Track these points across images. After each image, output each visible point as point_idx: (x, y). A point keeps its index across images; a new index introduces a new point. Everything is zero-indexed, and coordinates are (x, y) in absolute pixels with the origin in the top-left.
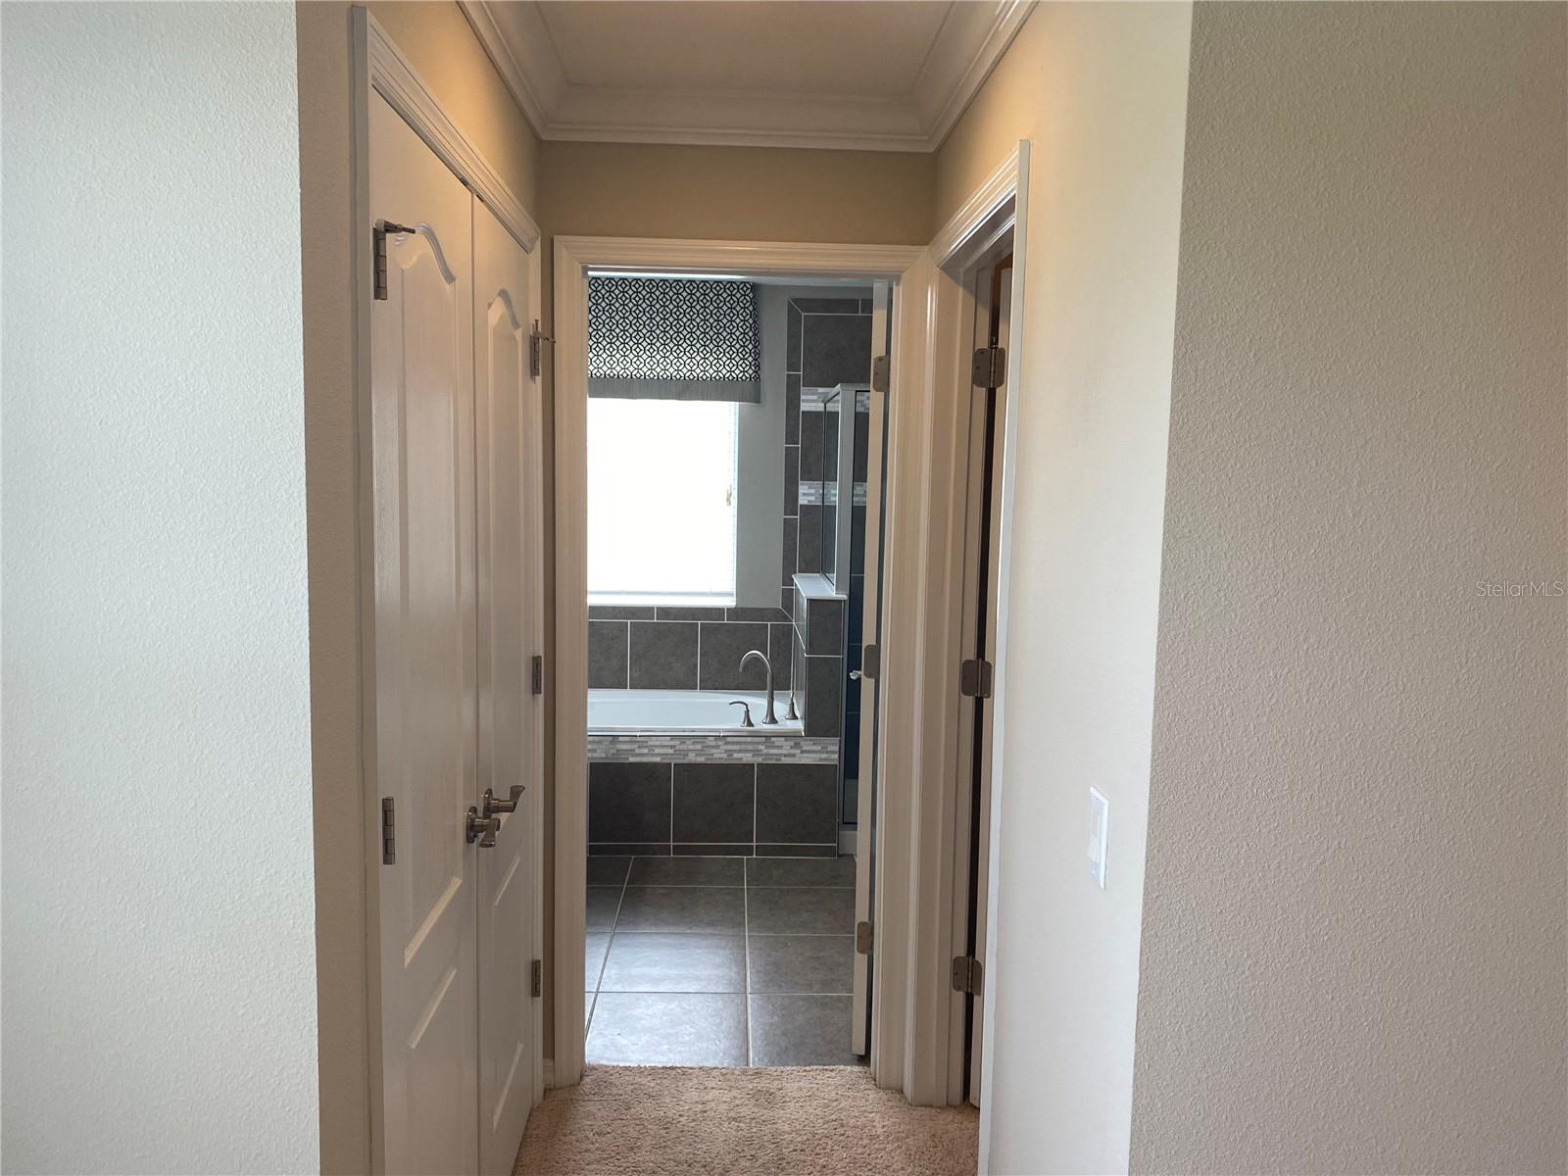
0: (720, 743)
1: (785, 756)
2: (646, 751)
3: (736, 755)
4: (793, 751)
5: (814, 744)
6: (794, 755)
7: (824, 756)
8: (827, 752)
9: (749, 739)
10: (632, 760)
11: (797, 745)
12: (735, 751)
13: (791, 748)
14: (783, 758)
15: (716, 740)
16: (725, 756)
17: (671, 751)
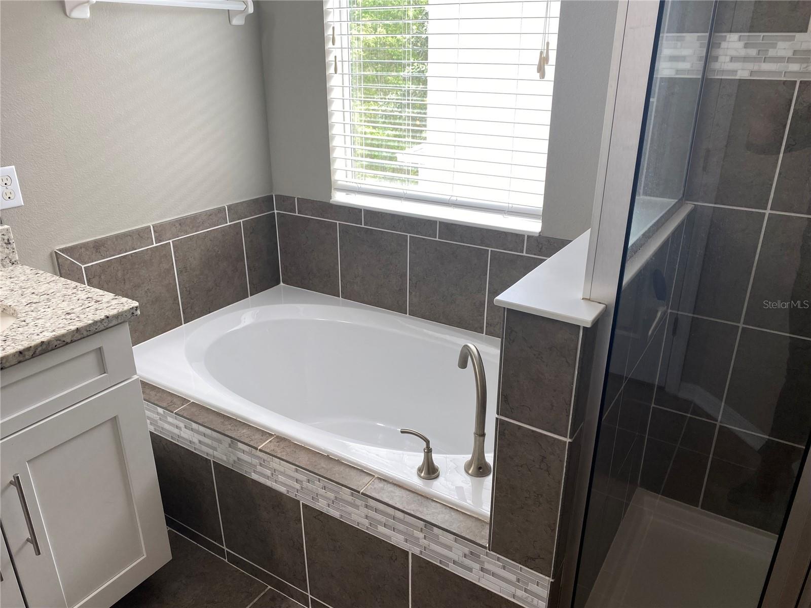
0: (358, 502)
1: (454, 562)
2: (268, 473)
3: (381, 529)
4: (468, 562)
5: (504, 568)
6: (470, 570)
7: (520, 593)
8: (526, 591)
9: (399, 515)
10: (255, 477)
11: (473, 555)
12: (380, 523)
13: (465, 556)
14: (451, 564)
15: (352, 495)
16: (366, 522)
17: (298, 486)
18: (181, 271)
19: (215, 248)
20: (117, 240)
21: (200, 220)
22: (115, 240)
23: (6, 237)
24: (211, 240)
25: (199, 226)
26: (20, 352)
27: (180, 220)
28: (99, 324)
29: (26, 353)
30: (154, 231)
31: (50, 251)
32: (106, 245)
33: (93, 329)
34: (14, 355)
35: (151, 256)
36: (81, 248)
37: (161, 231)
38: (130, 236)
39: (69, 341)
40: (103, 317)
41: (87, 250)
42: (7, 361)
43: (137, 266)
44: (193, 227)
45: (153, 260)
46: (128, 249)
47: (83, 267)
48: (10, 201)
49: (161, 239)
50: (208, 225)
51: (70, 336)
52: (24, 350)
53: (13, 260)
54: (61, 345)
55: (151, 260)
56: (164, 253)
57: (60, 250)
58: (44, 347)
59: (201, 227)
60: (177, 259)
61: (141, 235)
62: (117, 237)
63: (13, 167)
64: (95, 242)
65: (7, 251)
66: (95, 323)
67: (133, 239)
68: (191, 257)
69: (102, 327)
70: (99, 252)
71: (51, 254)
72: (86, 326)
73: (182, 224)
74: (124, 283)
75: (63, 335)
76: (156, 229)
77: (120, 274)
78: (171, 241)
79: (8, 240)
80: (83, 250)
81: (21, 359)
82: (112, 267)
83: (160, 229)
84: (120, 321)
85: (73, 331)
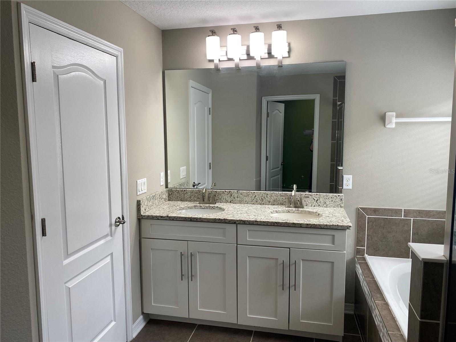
18: (415, 234)
19: (439, 229)
20: (384, 211)
21: (432, 213)
22: (384, 210)
23: (341, 198)
24: (437, 225)
25: (430, 216)
26: (307, 224)
27: (419, 211)
28: (334, 226)
29: (309, 225)
30: (404, 212)
31: (356, 207)
32: (379, 211)
33: (332, 227)
34: (305, 224)
35: (400, 222)
36: (368, 209)
37: (407, 213)
38: (391, 211)
39: (323, 227)
40: (336, 225)
41: (371, 211)
42: (303, 225)
43: (391, 224)
44: (427, 216)
45: (400, 224)
46: (389, 215)
47: (367, 216)
48: (347, 187)
49: (407, 216)
50: (437, 217)
51: (323, 226)
52: (309, 224)
53: (341, 206)
54: (320, 228)
55: (399, 223)
56: (407, 222)
57: (360, 208)
58: (314, 226)
59: (432, 217)
60: (414, 227)
61: (398, 212)
62: (385, 209)
63: (352, 176)
64: (375, 208)
65: (340, 202)
66: (333, 225)
67: (392, 212)
68: (422, 229)
69: (335, 228)
70: (376, 213)
71: (357, 208)
72: (329, 225)
73: (420, 213)
74: (383, 229)
75: (321, 225)
76: (405, 211)
77: (382, 225)
78: (412, 219)
79: (342, 199)
80: (369, 210)
81: (307, 226)
82: (380, 220)
83: (407, 212)
84: (342, 229)
85: (325, 225)
